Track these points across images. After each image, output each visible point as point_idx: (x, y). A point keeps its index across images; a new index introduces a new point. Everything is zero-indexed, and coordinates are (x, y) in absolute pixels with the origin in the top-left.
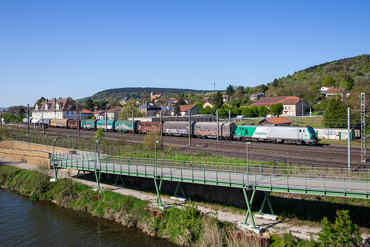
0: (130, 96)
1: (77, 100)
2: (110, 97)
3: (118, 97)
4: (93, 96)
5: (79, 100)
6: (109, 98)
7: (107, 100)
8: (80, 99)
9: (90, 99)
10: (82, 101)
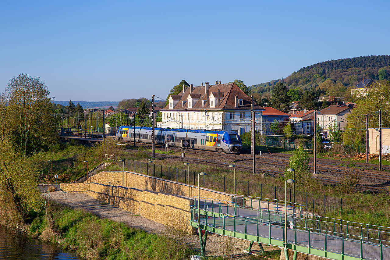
0: (378, 75)
1: (255, 86)
2: (328, 80)
3: (346, 78)
4: (290, 77)
5: (258, 85)
6: (326, 81)
7: (321, 86)
8: (261, 85)
9: (281, 84)
10: (265, 88)
